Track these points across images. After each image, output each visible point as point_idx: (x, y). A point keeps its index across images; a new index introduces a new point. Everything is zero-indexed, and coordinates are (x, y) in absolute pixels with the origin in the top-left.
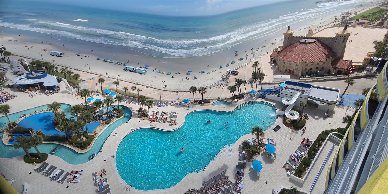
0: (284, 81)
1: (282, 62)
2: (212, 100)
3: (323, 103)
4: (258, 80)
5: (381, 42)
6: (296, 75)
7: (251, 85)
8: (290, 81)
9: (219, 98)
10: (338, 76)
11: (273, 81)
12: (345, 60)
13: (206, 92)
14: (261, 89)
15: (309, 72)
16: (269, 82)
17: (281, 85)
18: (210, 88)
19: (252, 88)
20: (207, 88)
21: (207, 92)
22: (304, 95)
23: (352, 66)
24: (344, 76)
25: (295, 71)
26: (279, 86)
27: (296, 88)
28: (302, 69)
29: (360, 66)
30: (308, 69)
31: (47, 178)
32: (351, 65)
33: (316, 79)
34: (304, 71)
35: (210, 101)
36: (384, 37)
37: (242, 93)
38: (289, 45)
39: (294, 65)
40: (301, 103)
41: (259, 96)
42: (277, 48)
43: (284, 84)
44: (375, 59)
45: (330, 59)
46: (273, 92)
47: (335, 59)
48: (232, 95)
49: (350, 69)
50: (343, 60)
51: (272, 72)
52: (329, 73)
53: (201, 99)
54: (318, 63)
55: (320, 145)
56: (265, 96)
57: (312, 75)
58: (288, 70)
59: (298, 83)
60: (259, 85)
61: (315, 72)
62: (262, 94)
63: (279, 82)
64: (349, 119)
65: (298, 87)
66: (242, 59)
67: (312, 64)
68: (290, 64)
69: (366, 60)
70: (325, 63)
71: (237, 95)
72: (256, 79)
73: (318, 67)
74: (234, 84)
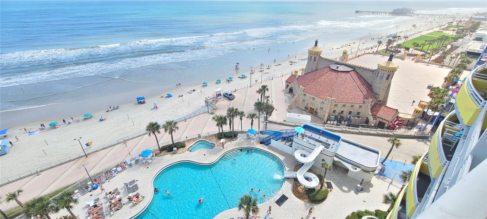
0: (302, 124)
1: (302, 94)
2: (189, 141)
3: (355, 167)
4: (262, 114)
5: (438, 88)
6: (320, 119)
7: (251, 120)
8: (311, 125)
9: (200, 136)
10: (379, 131)
11: (285, 121)
12: (389, 108)
13: (177, 128)
14: (266, 129)
15: (339, 117)
16: (278, 121)
17: (297, 129)
18: (185, 120)
19: (252, 126)
20: (180, 121)
21: (180, 129)
22: (328, 151)
23: (398, 117)
24: (388, 131)
25: (319, 111)
26: (294, 130)
27: (317, 138)
28: (329, 110)
29: (409, 120)
30: (338, 111)
32: (396, 116)
33: (348, 130)
34: (332, 114)
35: (186, 144)
36: (444, 80)
37: (234, 130)
38: (314, 70)
39: (318, 101)
40: (323, 162)
41: (261, 139)
42: (298, 70)
43: (301, 128)
44: (430, 113)
45: (370, 102)
46: (283, 137)
47: (376, 104)
48: (219, 130)
49: (395, 122)
50: (387, 107)
51: (285, 107)
52: (366, 124)
53: (171, 143)
54: (351, 105)
56: (270, 142)
57: (343, 122)
58: (309, 108)
59: (321, 130)
60: (263, 122)
61: (347, 117)
62: (265, 138)
63: (293, 124)
64: (392, 199)
65: (321, 137)
66: (244, 77)
67: (344, 106)
68: (314, 99)
69: (417, 112)
70: (363, 107)
71: (226, 131)
72: (259, 113)
73: (352, 110)
74: (224, 113)
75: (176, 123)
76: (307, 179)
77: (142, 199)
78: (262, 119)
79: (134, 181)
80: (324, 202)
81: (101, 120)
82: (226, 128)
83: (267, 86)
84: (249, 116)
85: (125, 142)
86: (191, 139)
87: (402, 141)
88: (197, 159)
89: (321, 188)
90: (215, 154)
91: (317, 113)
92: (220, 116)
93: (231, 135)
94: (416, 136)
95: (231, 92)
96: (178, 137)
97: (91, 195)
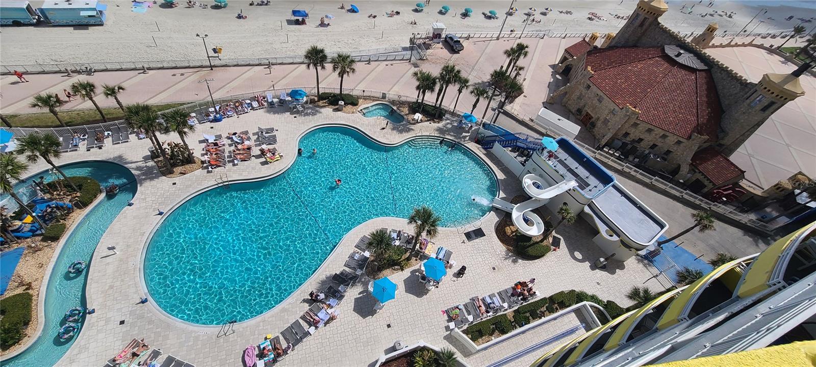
0: (559, 135)
1: (583, 83)
2: (366, 98)
3: (612, 233)
4: (498, 95)
6: (595, 138)
7: (475, 99)
8: (573, 144)
9: (384, 96)
10: (686, 194)
11: (532, 120)
12: (731, 163)
13: (353, 70)
14: (494, 123)
15: (629, 146)
16: (520, 117)
17: (546, 141)
18: (369, 62)
19: (473, 109)
20: (360, 61)
21: (357, 73)
22: (581, 194)
23: (736, 184)
24: (702, 201)
25: (599, 124)
26: (540, 141)
27: (573, 168)
28: (619, 128)
29: (753, 196)
30: (632, 136)
32: (735, 181)
33: (633, 173)
34: (619, 137)
35: (361, 101)
37: (442, 106)
38: (630, 44)
39: (606, 107)
40: (564, 207)
41: (480, 136)
42: (598, 35)
43: (554, 141)
44: (803, 198)
45: (702, 140)
46: (516, 146)
47: (711, 147)
48: (418, 97)
49: (726, 190)
50: (728, 160)
51: (543, 94)
52: (671, 175)
53: (338, 92)
54: (663, 135)
55: (551, 310)
56: (493, 145)
57: (631, 158)
58: (584, 113)
59: (586, 158)
60: (494, 110)
61: (643, 152)
62: (487, 137)
63: (543, 131)
64: (644, 297)
65: (580, 168)
66: (492, 16)
67: (649, 131)
68: (601, 99)
69: (778, 189)
70: (682, 145)
71: (428, 103)
72: (494, 92)
73: (659, 144)
74: (435, 71)
75: (352, 61)
76: (526, 221)
77: (279, 158)
78: (494, 104)
79: (272, 130)
80: (536, 261)
81: (240, 17)
82: (430, 98)
83: (527, 47)
84: (476, 92)
85: (269, 65)
86: (369, 97)
87: (717, 224)
88: (370, 130)
89: (542, 241)
90: (401, 132)
91: (594, 126)
92: (427, 73)
93: (433, 112)
94: (747, 226)
95: (460, 38)
96: (352, 85)
97: (212, 128)
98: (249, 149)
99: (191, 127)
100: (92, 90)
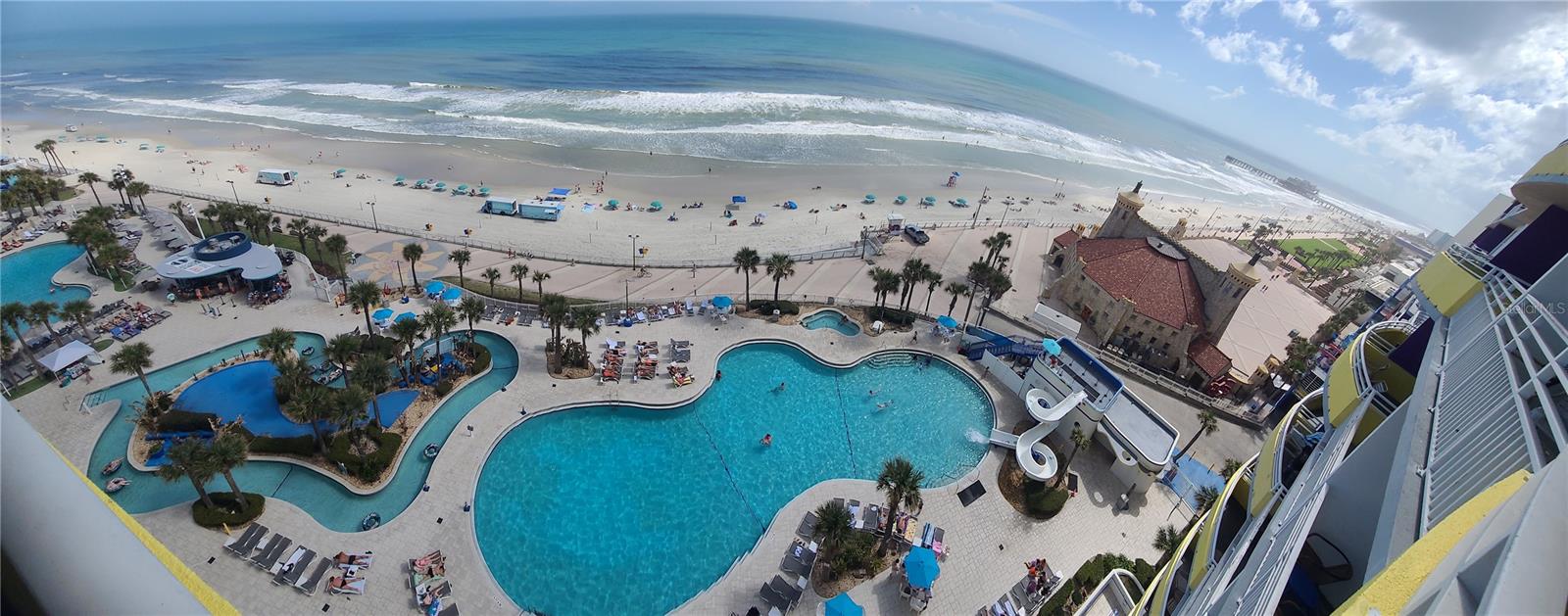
1: (1078, 275)
2: (808, 305)
3: (1128, 455)
6: (1097, 335)
8: (1076, 344)
9: (832, 303)
11: (1027, 319)
13: (793, 273)
14: (980, 325)
15: (1131, 342)
16: (1012, 315)
17: (1046, 343)
18: (811, 261)
19: (951, 310)
20: (801, 260)
21: (796, 275)
22: (1091, 408)
25: (1099, 318)
26: (1039, 344)
27: (1079, 375)
28: (1118, 323)
30: (1132, 331)
31: (264, 575)
33: (1139, 373)
34: (1119, 333)
35: (801, 308)
37: (910, 310)
39: (1104, 298)
40: (1076, 430)
41: (963, 345)
43: (1055, 342)
46: (1011, 352)
51: (1036, 287)
52: (1173, 371)
53: (772, 298)
54: (1160, 327)
56: (982, 355)
57: (1134, 356)
58: (1082, 307)
59: (1092, 361)
61: (1145, 348)
62: (973, 345)
63: (1042, 331)
65: (1087, 373)
66: (960, 205)
67: (1147, 323)
68: (1097, 291)
70: (1177, 336)
71: (891, 308)
72: (975, 288)
73: (1158, 337)
74: (897, 267)
75: (791, 261)
76: (1036, 457)
78: (977, 302)
79: (687, 343)
80: (1053, 518)
82: (893, 300)
83: (1010, 236)
84: (952, 288)
86: (812, 302)
88: (815, 346)
89: (1057, 485)
90: (856, 347)
91: (1094, 321)
93: (899, 318)
95: (924, 228)
96: (791, 289)
97: (618, 332)
98: (654, 364)
99: (597, 329)
100: (525, 273)
